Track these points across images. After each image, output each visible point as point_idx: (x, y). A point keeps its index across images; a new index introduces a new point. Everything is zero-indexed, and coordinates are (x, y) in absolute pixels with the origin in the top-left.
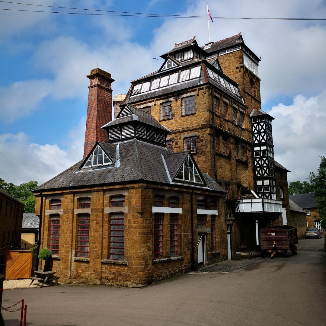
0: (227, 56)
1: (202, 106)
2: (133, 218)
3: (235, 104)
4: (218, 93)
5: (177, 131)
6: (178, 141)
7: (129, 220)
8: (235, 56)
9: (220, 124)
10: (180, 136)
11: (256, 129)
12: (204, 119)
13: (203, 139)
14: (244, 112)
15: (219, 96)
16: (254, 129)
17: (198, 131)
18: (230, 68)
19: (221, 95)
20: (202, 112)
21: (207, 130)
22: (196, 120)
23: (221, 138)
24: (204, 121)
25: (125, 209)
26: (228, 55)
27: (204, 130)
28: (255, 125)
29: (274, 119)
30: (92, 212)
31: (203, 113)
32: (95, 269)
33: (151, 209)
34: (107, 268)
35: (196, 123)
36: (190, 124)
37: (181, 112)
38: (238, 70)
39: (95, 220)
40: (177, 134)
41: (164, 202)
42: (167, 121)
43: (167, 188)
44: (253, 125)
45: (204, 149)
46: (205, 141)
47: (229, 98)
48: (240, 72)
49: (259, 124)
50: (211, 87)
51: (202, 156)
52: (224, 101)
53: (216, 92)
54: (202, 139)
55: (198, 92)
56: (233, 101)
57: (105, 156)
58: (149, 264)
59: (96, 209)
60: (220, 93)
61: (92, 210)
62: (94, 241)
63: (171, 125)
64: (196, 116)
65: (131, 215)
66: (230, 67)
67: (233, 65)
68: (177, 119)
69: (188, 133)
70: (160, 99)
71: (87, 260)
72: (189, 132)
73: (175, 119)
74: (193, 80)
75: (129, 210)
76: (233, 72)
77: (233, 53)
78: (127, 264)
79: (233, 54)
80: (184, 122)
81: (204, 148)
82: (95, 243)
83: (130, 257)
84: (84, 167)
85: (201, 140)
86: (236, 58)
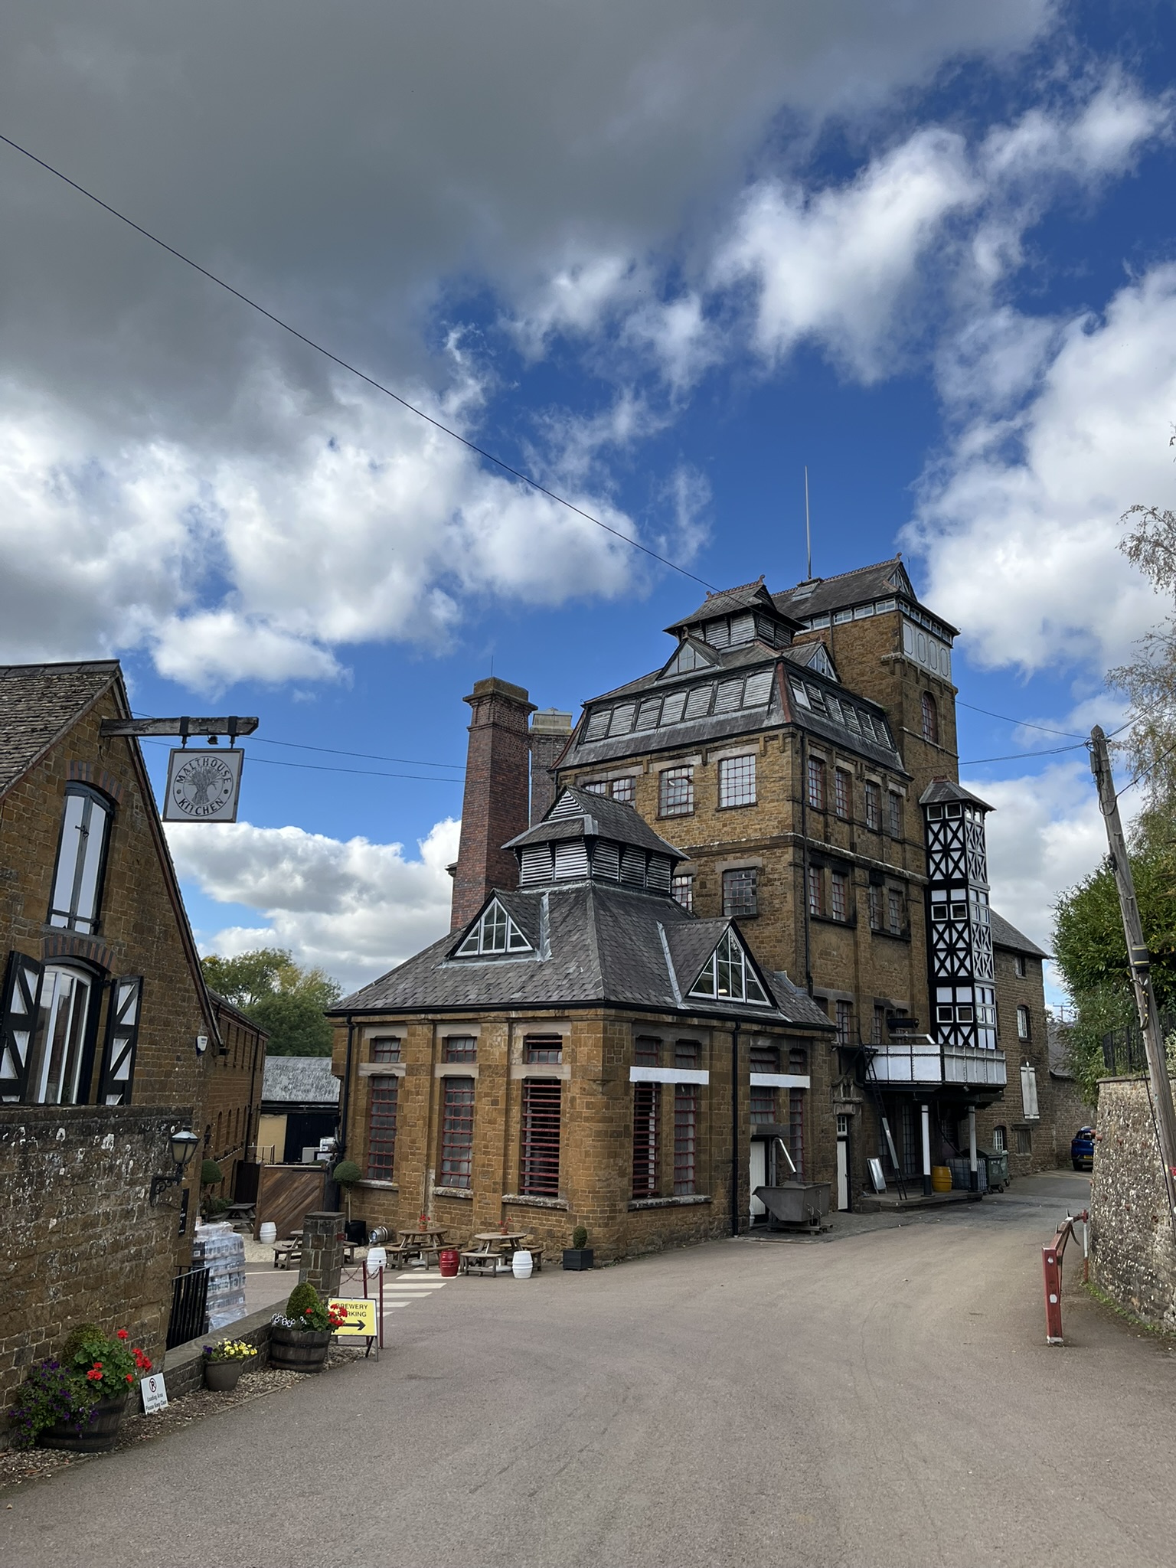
0: (856, 626)
1: (772, 784)
2: (582, 1094)
3: (873, 771)
4: (821, 748)
5: (706, 850)
6: (708, 877)
7: (573, 1099)
8: (881, 629)
9: (826, 832)
10: (712, 864)
11: (936, 838)
12: (779, 822)
13: (776, 876)
14: (903, 791)
15: (823, 756)
16: (931, 838)
17: (762, 855)
18: (863, 662)
19: (829, 752)
20: (773, 801)
21: (787, 852)
22: (756, 822)
23: (827, 871)
24: (777, 827)
25: (564, 1073)
26: (860, 623)
27: (778, 851)
28: (936, 827)
29: (991, 809)
30: (480, 1074)
31: (776, 804)
32: (486, 1218)
33: (628, 1072)
34: (517, 1216)
35: (756, 830)
36: (742, 832)
37: (715, 799)
38: (885, 670)
39: (487, 1095)
40: (705, 858)
41: (660, 1054)
42: (678, 821)
43: (669, 1019)
44: (927, 826)
45: (777, 906)
46: (781, 884)
47: (854, 757)
48: (893, 673)
49: (945, 824)
50: (800, 734)
51: (772, 924)
52: (838, 767)
53: (812, 744)
54: (771, 876)
55: (765, 747)
56: (867, 764)
57: (513, 930)
58: (620, 1211)
59: (490, 1066)
60: (827, 745)
61: (481, 1070)
62: (486, 1147)
63: (688, 832)
64: (758, 813)
65: (579, 1085)
66: (864, 659)
67: (872, 653)
68: (705, 817)
69: (736, 858)
70: (661, 759)
71: (466, 1195)
72: (739, 855)
73: (700, 817)
74: (753, 711)
75: (573, 1075)
76: (873, 675)
77: (874, 618)
78: (567, 1208)
79: (872, 622)
80: (725, 825)
81: (776, 901)
82: (486, 1153)
83: (575, 1192)
84: (459, 954)
85: (770, 880)
86: (882, 634)
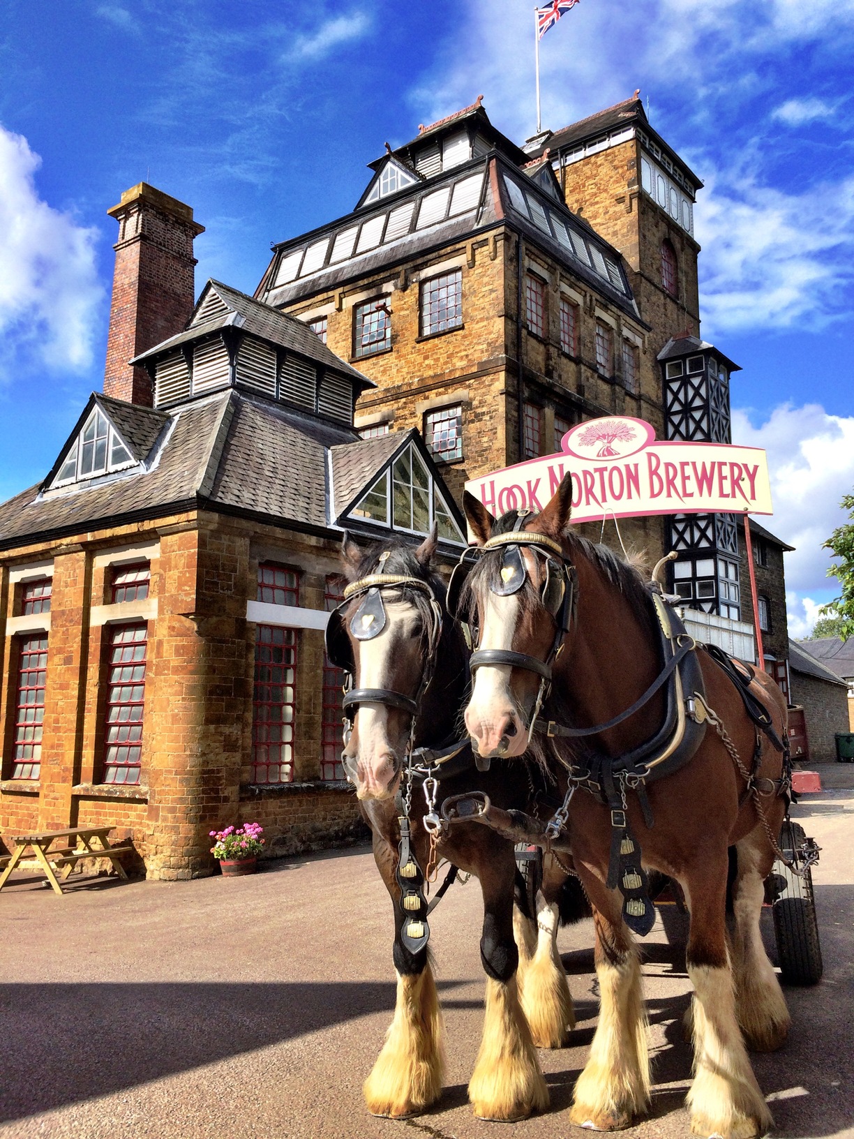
0: (588, 163)
1: (481, 300)
2: (171, 636)
3: (605, 308)
4: (543, 263)
5: (405, 388)
6: (407, 422)
7: (160, 643)
8: (616, 163)
9: (547, 366)
10: (412, 405)
11: (676, 398)
12: (489, 344)
13: (485, 409)
14: (638, 341)
15: (545, 274)
16: (670, 397)
17: (469, 386)
18: (597, 203)
19: (551, 270)
20: (482, 319)
21: (498, 379)
22: (463, 347)
23: (549, 412)
24: (487, 351)
25: (148, 608)
26: (593, 159)
27: (487, 380)
28: (675, 386)
29: (737, 368)
30: (52, 625)
31: (485, 323)
32: (53, 818)
33: (243, 606)
34: (92, 813)
35: (462, 358)
36: (446, 363)
37: (416, 327)
38: (622, 207)
39: (60, 651)
40: (404, 400)
41: (302, 590)
42: (374, 360)
43: (313, 541)
44: (666, 386)
45: (486, 445)
46: (491, 418)
47: (582, 285)
48: (630, 210)
49: (685, 382)
50: (515, 237)
51: (480, 466)
52: (562, 293)
53: (530, 254)
54: (479, 411)
55: (473, 256)
56: (598, 297)
57: (116, 443)
58: (226, 799)
59: (63, 612)
60: (549, 261)
61: (53, 619)
62: (56, 721)
63: (384, 372)
64: (464, 337)
65: (166, 624)
66: (596, 200)
67: (605, 191)
68: (404, 351)
69: (438, 395)
70: (354, 291)
71: (32, 788)
72: (441, 390)
73: (398, 351)
74: (461, 218)
75: (161, 610)
76: (607, 216)
77: (609, 151)
78: (148, 798)
79: (607, 155)
80: (426, 358)
81: (485, 439)
82: (57, 729)
83: (157, 774)
84: (55, 483)
85: (477, 415)
86: (616, 168)
